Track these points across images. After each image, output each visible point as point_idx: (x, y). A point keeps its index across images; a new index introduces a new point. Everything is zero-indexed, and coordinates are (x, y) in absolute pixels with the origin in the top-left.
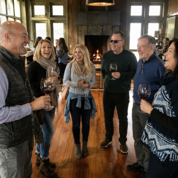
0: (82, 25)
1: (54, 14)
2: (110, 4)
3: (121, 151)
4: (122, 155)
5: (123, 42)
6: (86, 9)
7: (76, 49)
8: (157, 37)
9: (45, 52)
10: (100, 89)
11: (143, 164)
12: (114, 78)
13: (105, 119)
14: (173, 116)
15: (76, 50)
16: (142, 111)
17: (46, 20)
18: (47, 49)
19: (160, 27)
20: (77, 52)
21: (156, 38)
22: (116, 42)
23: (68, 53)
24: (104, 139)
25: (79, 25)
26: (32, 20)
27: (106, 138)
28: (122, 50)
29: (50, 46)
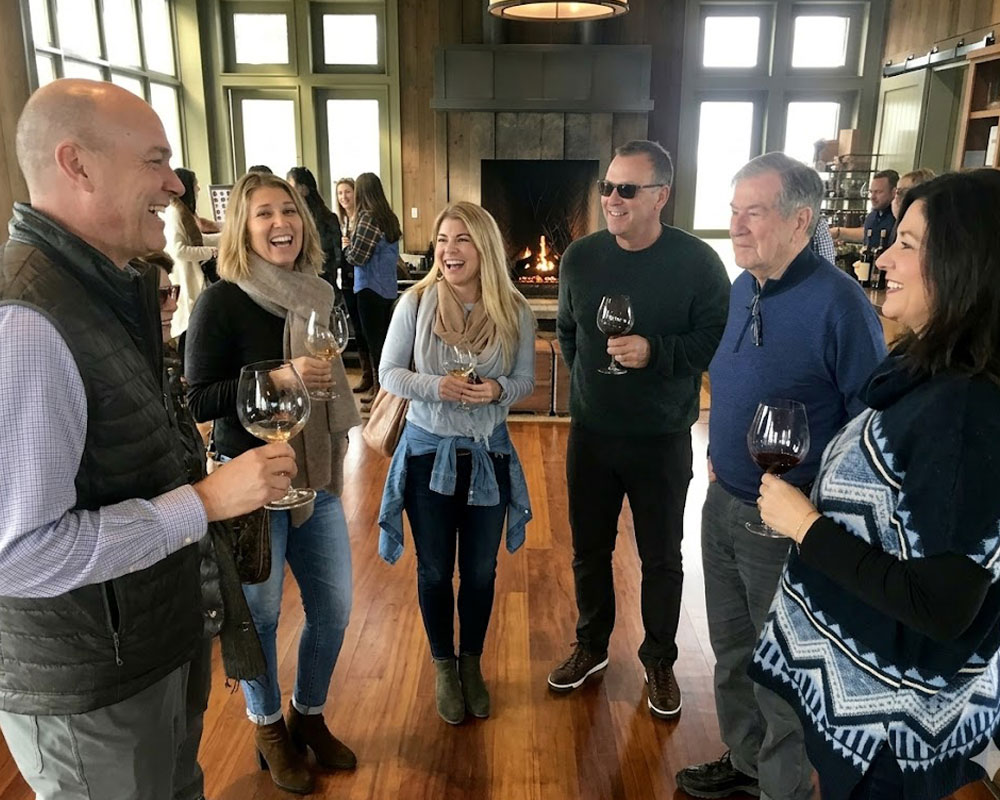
0: (469, 111)
1: (331, 58)
2: (604, 10)
3: (650, 705)
4: (651, 725)
5: (661, 195)
6: (491, 31)
7: (445, 224)
8: (828, 169)
9: (274, 235)
10: (552, 414)
11: (755, 768)
12: (618, 365)
13: (578, 556)
14: (916, 554)
15: (442, 231)
16: (770, 531)
17: (295, 88)
18: (278, 220)
19: (844, 124)
20: (450, 239)
21: (825, 177)
22: (628, 191)
23: (401, 243)
24: (572, 650)
25: (456, 111)
26: (226, 89)
27: (580, 643)
28: (656, 230)
29: (292, 206)
